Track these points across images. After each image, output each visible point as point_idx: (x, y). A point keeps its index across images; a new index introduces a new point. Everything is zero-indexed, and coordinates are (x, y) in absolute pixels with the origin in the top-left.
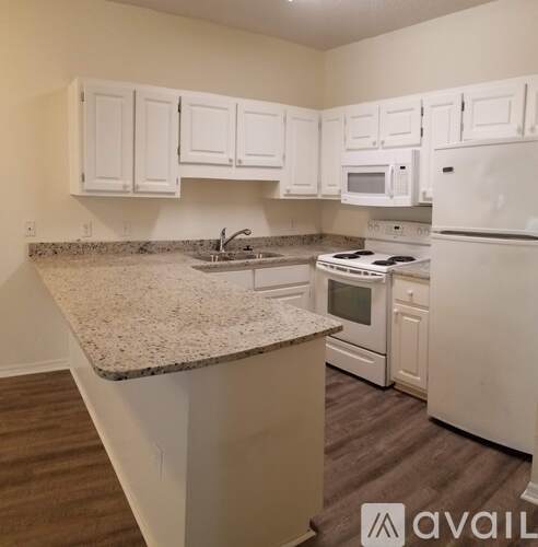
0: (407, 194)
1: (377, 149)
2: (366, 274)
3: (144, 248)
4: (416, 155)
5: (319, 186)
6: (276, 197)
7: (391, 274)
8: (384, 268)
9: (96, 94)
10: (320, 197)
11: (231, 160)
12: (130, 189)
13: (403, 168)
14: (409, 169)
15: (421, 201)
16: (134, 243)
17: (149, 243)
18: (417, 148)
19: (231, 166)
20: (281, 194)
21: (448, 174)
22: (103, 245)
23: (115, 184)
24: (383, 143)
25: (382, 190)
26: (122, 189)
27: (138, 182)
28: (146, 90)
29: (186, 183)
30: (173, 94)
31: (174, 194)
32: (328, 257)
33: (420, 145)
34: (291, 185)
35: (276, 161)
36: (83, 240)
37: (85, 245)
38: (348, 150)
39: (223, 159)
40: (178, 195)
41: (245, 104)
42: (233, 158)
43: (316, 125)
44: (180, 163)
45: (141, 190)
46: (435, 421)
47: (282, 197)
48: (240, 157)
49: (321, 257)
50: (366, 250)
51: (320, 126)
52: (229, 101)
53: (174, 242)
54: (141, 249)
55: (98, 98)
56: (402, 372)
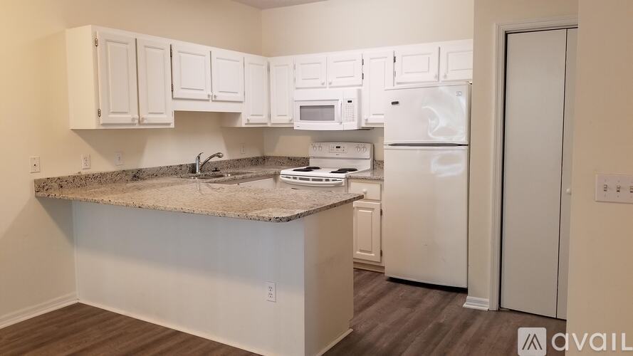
0: (353, 120)
1: (325, 87)
2: (327, 180)
3: (137, 175)
4: (359, 92)
5: (270, 116)
6: (238, 126)
7: (347, 179)
8: (343, 175)
9: (107, 41)
10: (269, 125)
11: (209, 96)
12: (137, 121)
13: (349, 102)
14: (355, 102)
15: (364, 125)
16: (128, 171)
17: (139, 170)
18: (360, 88)
19: (208, 100)
20: (242, 123)
21: (396, 106)
22: (103, 175)
23: (126, 119)
24: (330, 84)
25: (332, 119)
26: (130, 122)
27: (143, 115)
28: (144, 39)
29: (179, 115)
30: (166, 42)
31: (169, 124)
32: (290, 171)
33: (361, 85)
34: (250, 116)
35: (239, 97)
36: (84, 172)
37: (87, 177)
38: (297, 88)
39: (204, 95)
40: (172, 126)
41: (217, 52)
42: (211, 94)
43: (265, 68)
44: (173, 98)
45: (145, 122)
46: (392, 280)
47: (244, 126)
48: (215, 93)
49: (283, 172)
50: (311, 165)
51: (269, 70)
52: (205, 49)
53: (161, 168)
54: (135, 176)
55: (109, 44)
56: (358, 252)
